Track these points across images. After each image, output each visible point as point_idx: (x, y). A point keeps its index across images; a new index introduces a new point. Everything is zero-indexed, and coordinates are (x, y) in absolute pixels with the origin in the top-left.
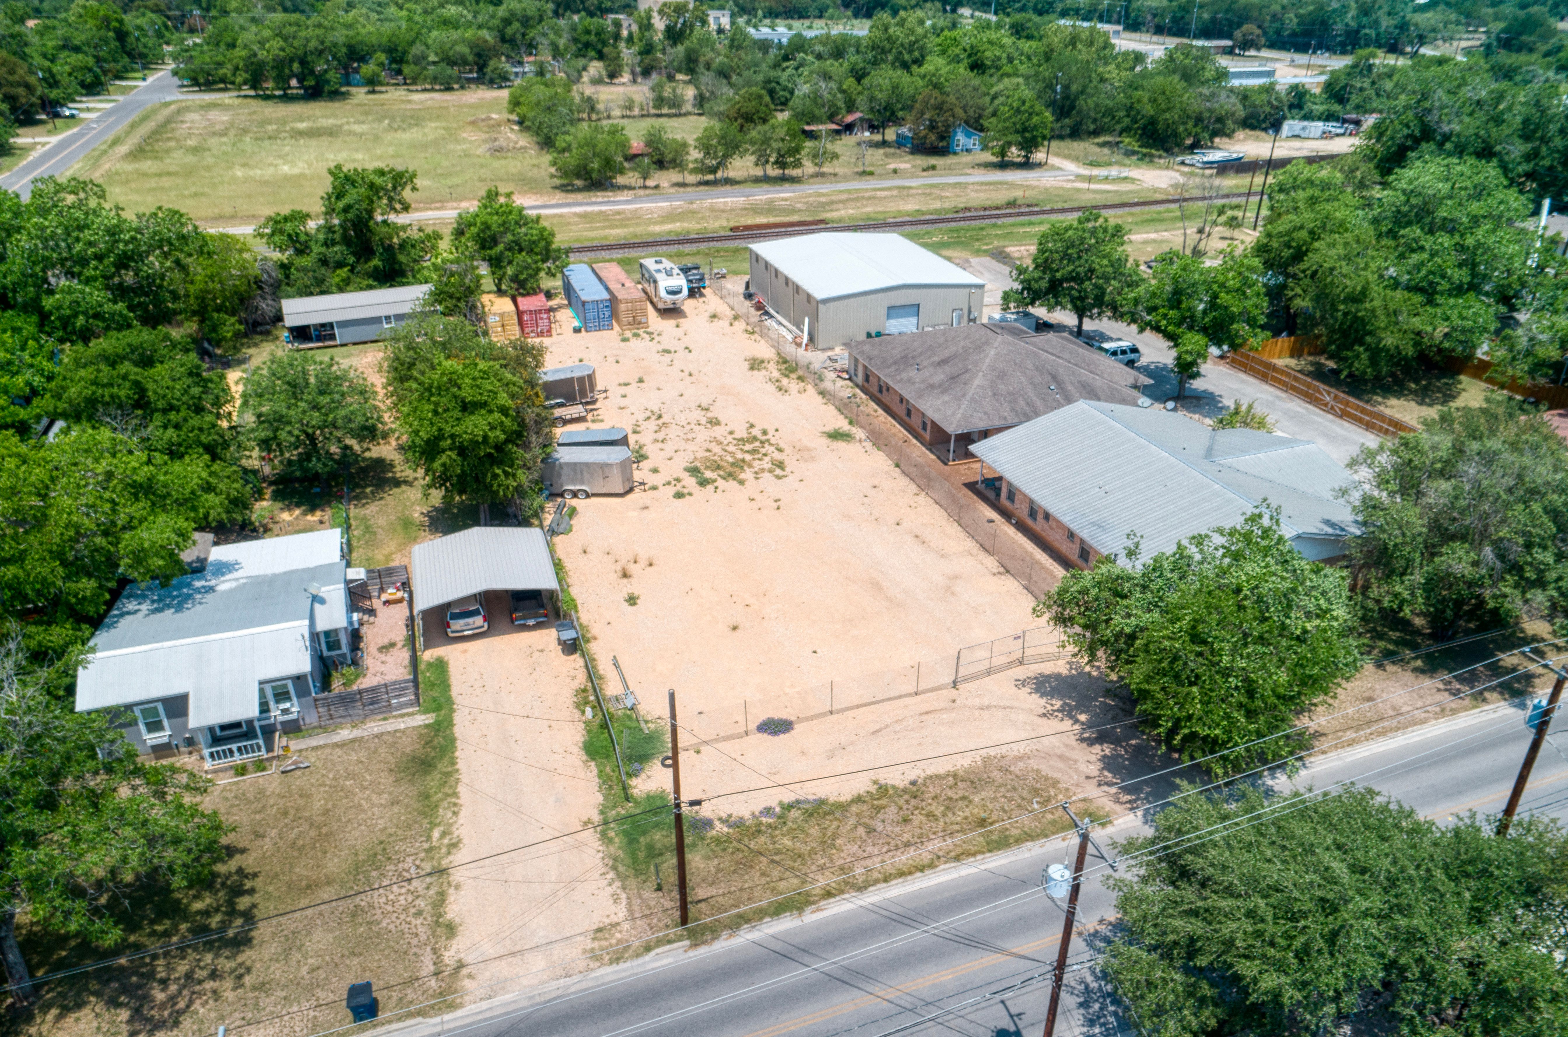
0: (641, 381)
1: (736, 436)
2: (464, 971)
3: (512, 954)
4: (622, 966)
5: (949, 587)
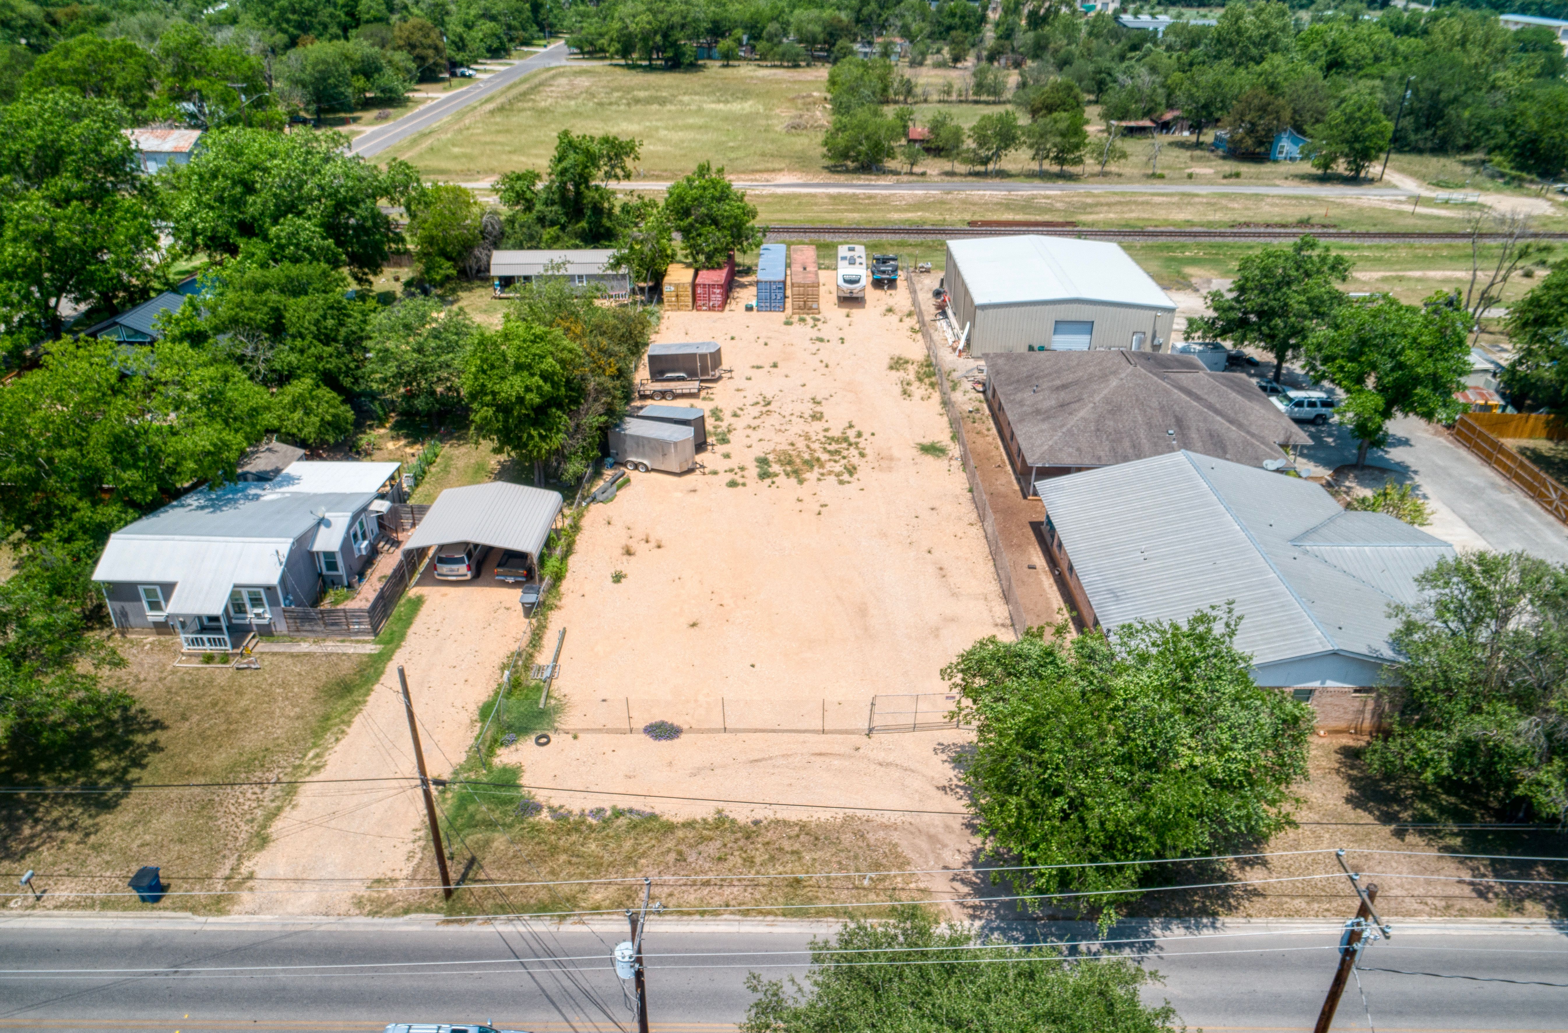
0: (775, 366)
1: (829, 434)
2: (250, 883)
3: (296, 880)
4: (376, 920)
5: (937, 629)
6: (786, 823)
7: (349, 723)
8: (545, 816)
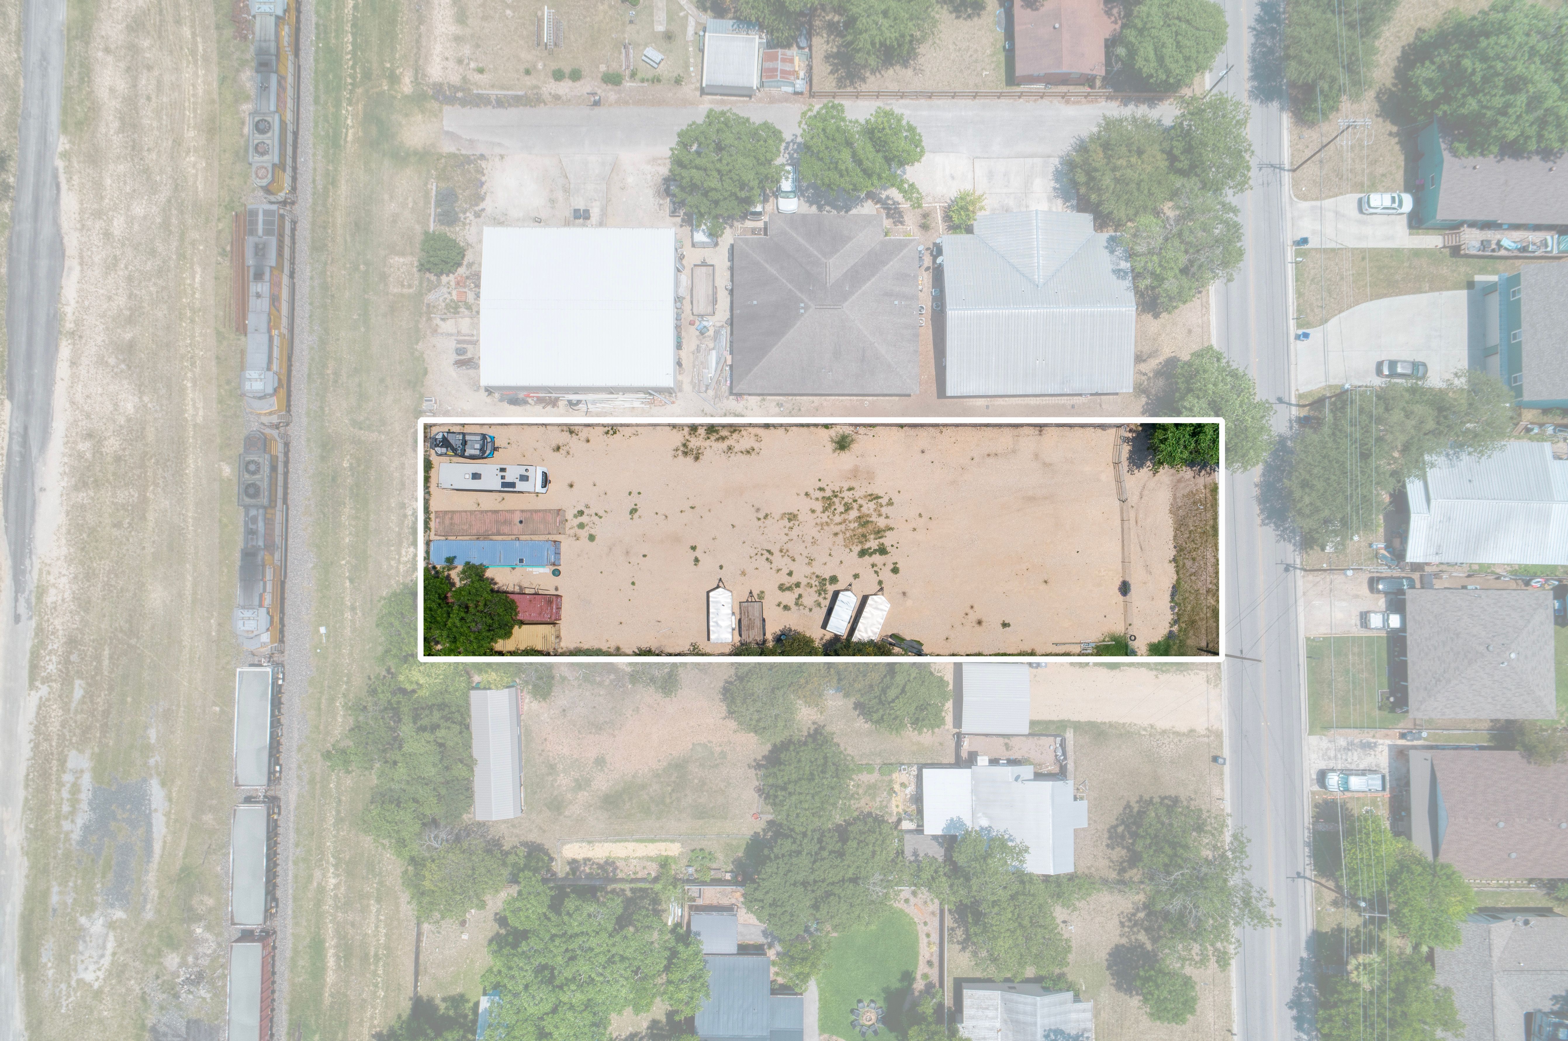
5: (1044, 464)
6: (1175, 536)
7: (1124, 724)
8: (1175, 628)
